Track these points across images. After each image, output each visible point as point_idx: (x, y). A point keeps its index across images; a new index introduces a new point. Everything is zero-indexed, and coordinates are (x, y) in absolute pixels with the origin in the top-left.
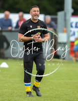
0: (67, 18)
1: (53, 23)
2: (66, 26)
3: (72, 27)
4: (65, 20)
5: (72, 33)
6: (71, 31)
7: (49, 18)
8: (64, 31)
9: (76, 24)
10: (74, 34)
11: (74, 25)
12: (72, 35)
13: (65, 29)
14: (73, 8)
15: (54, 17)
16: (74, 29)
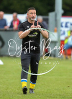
0: (58, 18)
1: (45, 23)
2: (56, 25)
3: (62, 26)
4: (56, 20)
5: (62, 32)
6: (61, 31)
7: (40, 18)
8: (54, 31)
9: (66, 23)
10: (64, 33)
11: (64, 25)
12: (62, 35)
13: (55, 29)
14: (63, 9)
15: (45, 17)
16: (64, 29)
